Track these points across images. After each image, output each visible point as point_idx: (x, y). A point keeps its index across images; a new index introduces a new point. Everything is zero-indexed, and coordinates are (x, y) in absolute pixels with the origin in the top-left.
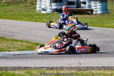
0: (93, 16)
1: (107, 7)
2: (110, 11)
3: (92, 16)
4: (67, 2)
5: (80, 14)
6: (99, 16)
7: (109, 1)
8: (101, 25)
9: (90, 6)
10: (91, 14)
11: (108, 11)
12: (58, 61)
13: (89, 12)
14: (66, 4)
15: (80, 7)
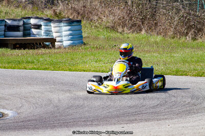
0: (56, 51)
1: (82, 32)
2: (87, 39)
3: (53, 50)
4: (5, 25)
5: (31, 49)
6: (67, 49)
7: (84, 22)
8: (70, 68)
9: (48, 32)
10: (51, 48)
11: (84, 39)
13: (47, 43)
14: (4, 30)
15: (29, 35)
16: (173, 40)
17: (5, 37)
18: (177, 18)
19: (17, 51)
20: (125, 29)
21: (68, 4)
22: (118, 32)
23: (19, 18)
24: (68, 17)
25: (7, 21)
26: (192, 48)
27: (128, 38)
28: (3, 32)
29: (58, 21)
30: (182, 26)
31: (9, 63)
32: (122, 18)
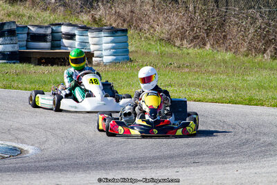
1: (128, 45)
2: (135, 55)
4: (28, 34)
5: (61, 65)
6: (108, 67)
7: (132, 31)
9: (84, 43)
11: (130, 54)
12: (8, 180)
14: (26, 39)
15: (59, 47)
16: (246, 58)
17: (27, 48)
18: (252, 30)
19: (42, 68)
20: (185, 42)
21: (110, 8)
22: (175, 46)
23: (46, 25)
24: (111, 25)
25: (30, 28)
26: (271, 69)
27: (188, 54)
28: (25, 43)
29: (97, 29)
30: (259, 41)
31: (31, 83)
32: (180, 28)
